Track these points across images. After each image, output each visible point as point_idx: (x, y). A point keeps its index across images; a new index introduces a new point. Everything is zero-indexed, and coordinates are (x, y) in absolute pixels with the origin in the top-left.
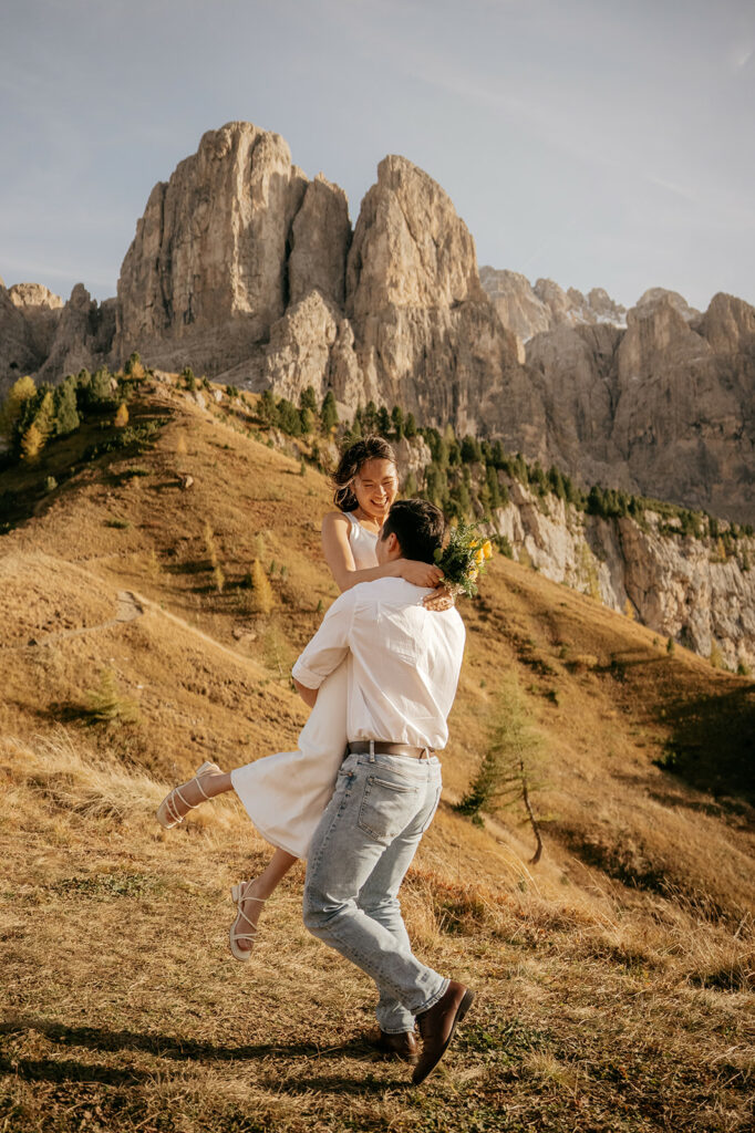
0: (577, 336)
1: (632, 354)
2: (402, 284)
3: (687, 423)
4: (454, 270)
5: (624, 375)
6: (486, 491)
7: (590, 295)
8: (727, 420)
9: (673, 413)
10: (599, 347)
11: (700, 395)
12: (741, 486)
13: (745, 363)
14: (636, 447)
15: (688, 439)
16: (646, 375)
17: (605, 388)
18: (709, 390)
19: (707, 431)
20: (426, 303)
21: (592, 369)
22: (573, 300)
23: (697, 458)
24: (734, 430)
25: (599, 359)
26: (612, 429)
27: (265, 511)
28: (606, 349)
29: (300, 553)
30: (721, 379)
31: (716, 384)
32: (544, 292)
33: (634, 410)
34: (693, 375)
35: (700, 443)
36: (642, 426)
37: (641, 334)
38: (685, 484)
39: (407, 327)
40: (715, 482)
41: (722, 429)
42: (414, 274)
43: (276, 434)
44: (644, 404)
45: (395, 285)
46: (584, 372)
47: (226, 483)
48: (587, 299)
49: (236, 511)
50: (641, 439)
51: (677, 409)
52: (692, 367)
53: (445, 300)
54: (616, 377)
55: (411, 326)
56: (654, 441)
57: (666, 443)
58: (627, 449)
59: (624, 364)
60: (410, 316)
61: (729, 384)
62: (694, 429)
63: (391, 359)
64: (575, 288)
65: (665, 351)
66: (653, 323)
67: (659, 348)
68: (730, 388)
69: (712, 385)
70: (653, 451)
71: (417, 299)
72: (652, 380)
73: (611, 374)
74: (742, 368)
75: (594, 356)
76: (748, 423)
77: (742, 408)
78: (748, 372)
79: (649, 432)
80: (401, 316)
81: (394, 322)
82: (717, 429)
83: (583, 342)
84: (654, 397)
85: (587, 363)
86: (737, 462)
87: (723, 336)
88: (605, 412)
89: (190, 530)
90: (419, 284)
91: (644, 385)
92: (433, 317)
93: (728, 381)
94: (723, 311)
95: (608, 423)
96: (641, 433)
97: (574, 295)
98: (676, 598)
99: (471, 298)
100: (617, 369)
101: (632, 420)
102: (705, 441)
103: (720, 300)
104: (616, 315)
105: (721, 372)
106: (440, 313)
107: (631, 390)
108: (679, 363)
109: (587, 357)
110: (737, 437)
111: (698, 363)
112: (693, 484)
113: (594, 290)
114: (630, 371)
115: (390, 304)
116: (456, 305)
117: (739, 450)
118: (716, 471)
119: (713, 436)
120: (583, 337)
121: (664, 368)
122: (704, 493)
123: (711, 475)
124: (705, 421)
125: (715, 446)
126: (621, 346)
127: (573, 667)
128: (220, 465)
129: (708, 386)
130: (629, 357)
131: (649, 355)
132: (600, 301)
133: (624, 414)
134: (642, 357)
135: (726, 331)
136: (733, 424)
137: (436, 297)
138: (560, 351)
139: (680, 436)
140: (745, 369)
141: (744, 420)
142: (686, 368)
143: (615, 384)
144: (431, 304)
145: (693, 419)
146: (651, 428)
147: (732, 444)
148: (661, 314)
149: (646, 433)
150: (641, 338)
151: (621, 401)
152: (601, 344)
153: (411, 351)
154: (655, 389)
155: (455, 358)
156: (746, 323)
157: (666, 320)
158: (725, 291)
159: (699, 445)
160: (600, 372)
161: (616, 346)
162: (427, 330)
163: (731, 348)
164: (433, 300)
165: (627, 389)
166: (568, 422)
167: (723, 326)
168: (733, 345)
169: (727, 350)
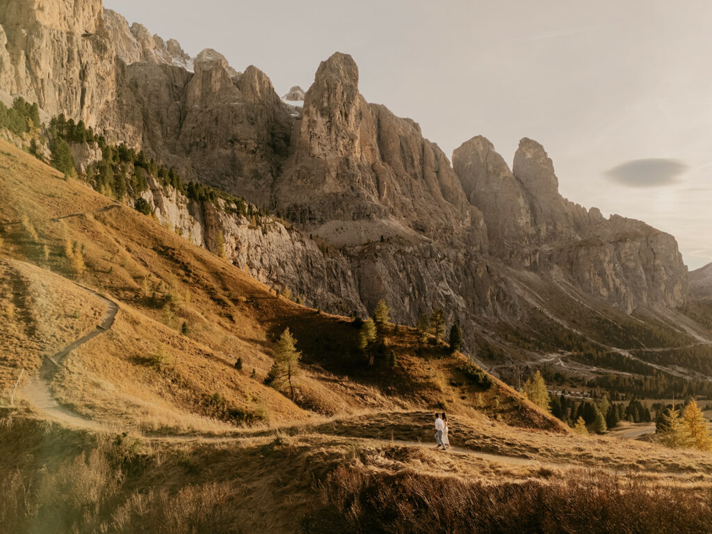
0: (162, 71)
1: (196, 90)
2: (47, 10)
3: (226, 139)
4: (86, 10)
5: (190, 103)
6: (135, 181)
7: (168, 42)
8: (249, 141)
9: (218, 132)
10: (175, 81)
11: (236, 124)
12: (254, 180)
13: (262, 110)
14: (194, 148)
15: (226, 149)
16: (204, 105)
17: (177, 107)
18: (241, 123)
19: (237, 146)
20: (64, 28)
21: (170, 94)
22: (157, 43)
23: (230, 160)
24: (253, 148)
25: (174, 88)
26: (180, 134)
27: (53, 204)
28: (180, 83)
29: (83, 234)
30: (248, 118)
31: (245, 120)
32: (137, 32)
33: (195, 125)
34: (232, 112)
35: (233, 152)
36: (199, 136)
37: (203, 80)
38: (222, 174)
39: (49, 43)
40: (239, 176)
41: (245, 147)
42: (57, 5)
43: (6, 132)
44: (201, 123)
45: (41, 9)
46: (165, 95)
47: (21, 182)
48: (166, 45)
49: (35, 204)
50: (197, 143)
51: (221, 130)
52: (232, 107)
53: (79, 30)
54: (185, 103)
55: (53, 42)
56: (205, 146)
57: (213, 149)
58: (188, 148)
59: (190, 95)
60: (52, 36)
61: (252, 122)
62: (230, 143)
63: (37, 63)
64: (159, 35)
65: (217, 94)
66: (211, 74)
67: (213, 91)
68: (253, 124)
69: (243, 120)
70: (204, 151)
71: (58, 23)
72: (208, 109)
73: (181, 100)
74: (259, 113)
75: (171, 86)
76: (260, 146)
77: (258, 136)
78: (263, 116)
79: (203, 140)
80: (46, 33)
81: (40, 36)
82: (243, 146)
83: (165, 75)
84: (208, 120)
85: (167, 90)
86: (252, 167)
87: (251, 91)
88: (176, 123)
89: (7, 214)
90: (60, 14)
91: (202, 111)
92: (70, 39)
93: (252, 119)
94: (253, 77)
95: (177, 130)
96: (198, 140)
97: (157, 39)
98: (232, 247)
99: (97, 33)
100: (186, 96)
101: (193, 131)
102: (236, 151)
103: (251, 69)
104: (184, 60)
105: (249, 113)
106: (74, 38)
107: (194, 113)
108: (224, 103)
109: (168, 85)
110: (253, 152)
111: (236, 105)
112: (226, 175)
113: (171, 40)
114: (194, 101)
115: (37, 22)
116: (86, 35)
117: (254, 160)
118: (240, 170)
119: (240, 150)
120: (165, 72)
121: (215, 104)
122: (232, 181)
123: (237, 171)
124: (236, 140)
125: (241, 155)
126: (189, 84)
127: (236, 301)
128: (12, 169)
129: (241, 121)
130: (194, 92)
131: (207, 93)
132: (173, 48)
133: (188, 127)
134: (202, 94)
135: (253, 88)
136: (252, 145)
137: (72, 26)
138: (150, 78)
139: (222, 146)
140: (261, 114)
141: (259, 144)
142: (229, 107)
143: (184, 107)
144: (68, 30)
145: (229, 138)
146: (204, 138)
147: (251, 156)
148: (216, 71)
149: (201, 141)
150: (202, 82)
151: (187, 118)
152: (177, 79)
153: (52, 60)
154: (209, 115)
155: (84, 72)
156: (264, 86)
157: (219, 75)
158: (255, 65)
159: (232, 153)
160: (174, 97)
161: (186, 83)
162: (65, 48)
163: (254, 100)
164: (69, 27)
165: (191, 112)
166: (157, 128)
167: (251, 86)
168: (256, 99)
169: (253, 101)
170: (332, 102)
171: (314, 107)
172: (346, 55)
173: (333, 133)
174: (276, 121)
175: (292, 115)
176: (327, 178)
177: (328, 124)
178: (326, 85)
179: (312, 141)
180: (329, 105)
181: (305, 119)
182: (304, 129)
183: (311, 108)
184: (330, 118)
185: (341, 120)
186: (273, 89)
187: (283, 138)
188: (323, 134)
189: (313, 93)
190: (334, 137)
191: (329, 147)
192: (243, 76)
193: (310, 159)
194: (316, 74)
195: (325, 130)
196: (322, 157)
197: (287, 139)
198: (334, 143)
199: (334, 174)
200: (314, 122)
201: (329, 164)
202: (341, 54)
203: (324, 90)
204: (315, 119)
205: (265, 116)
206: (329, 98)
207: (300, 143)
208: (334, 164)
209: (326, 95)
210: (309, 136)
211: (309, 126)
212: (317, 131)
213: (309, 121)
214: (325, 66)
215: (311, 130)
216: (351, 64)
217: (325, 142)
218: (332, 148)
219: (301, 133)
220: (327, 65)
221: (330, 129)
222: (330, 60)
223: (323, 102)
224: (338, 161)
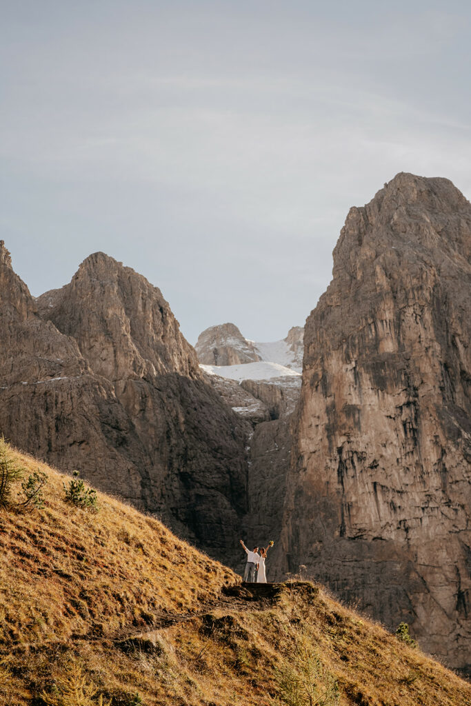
13: (144, 397)
30: (103, 424)
31: (96, 433)
68: (122, 442)
69: (85, 432)
74: (137, 407)
77: (143, 485)
78: (149, 415)
87: (101, 338)
93: (117, 428)
103: (96, 263)
111: (59, 387)
129: (79, 435)
140: (143, 410)
142: (34, 393)
156: (145, 318)
163: (116, 366)
167: (103, 320)
168: (121, 360)
169: (110, 368)
170: (411, 335)
171: (347, 359)
172: (435, 180)
173: (427, 442)
174: (195, 430)
175: (236, 409)
176: (420, 610)
177: (407, 413)
178: (382, 280)
179: (349, 482)
180: (401, 346)
181: (316, 404)
182: (311, 441)
183: (335, 364)
184: (412, 390)
185: (448, 393)
186: (176, 324)
187: (222, 489)
188: (388, 452)
189: (336, 312)
190: (433, 458)
191: (417, 497)
192: (68, 293)
193: (348, 545)
194: (336, 253)
195: (396, 437)
196: (391, 535)
197: (236, 490)
198: (435, 481)
199: (445, 595)
200: (351, 410)
201: (423, 557)
202: (417, 180)
203: (380, 297)
204: (355, 401)
205: (155, 416)
206: (398, 324)
207: (299, 492)
208: (443, 554)
209: (388, 316)
210: (335, 466)
211: (331, 430)
212: (362, 441)
213: (330, 410)
214: (367, 224)
215: (340, 441)
216: (455, 208)
217: (398, 478)
218: (429, 497)
219: (300, 458)
220: (373, 220)
221: (413, 432)
222: (379, 200)
223: (378, 341)
224: (456, 545)
